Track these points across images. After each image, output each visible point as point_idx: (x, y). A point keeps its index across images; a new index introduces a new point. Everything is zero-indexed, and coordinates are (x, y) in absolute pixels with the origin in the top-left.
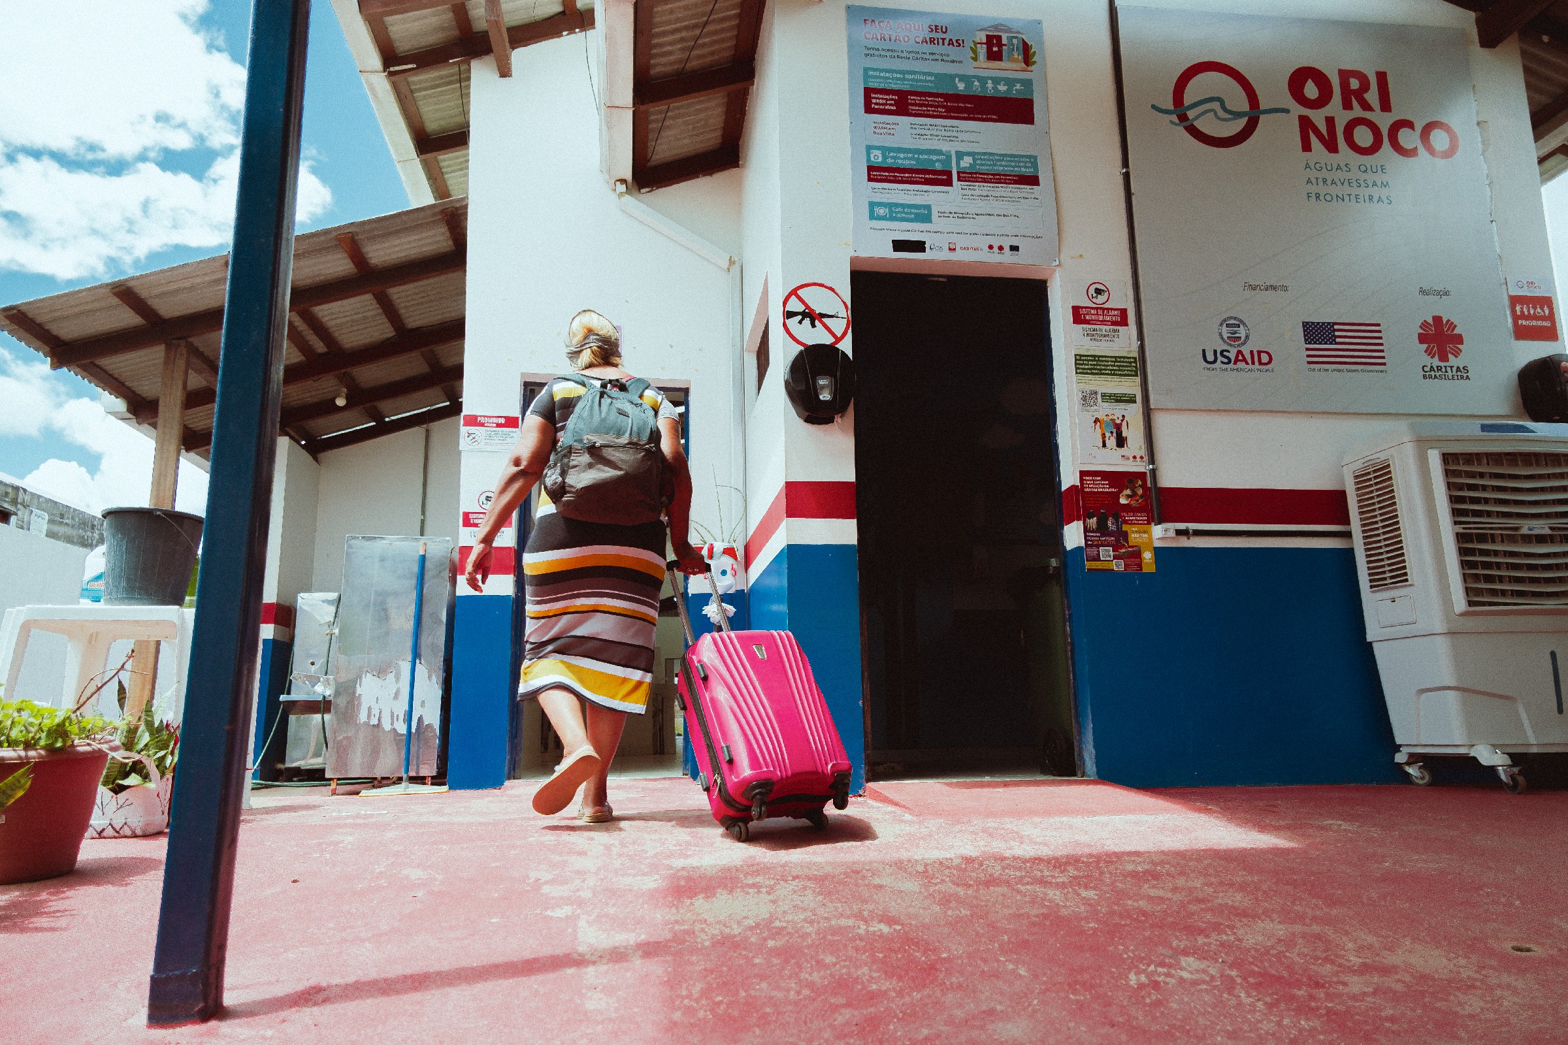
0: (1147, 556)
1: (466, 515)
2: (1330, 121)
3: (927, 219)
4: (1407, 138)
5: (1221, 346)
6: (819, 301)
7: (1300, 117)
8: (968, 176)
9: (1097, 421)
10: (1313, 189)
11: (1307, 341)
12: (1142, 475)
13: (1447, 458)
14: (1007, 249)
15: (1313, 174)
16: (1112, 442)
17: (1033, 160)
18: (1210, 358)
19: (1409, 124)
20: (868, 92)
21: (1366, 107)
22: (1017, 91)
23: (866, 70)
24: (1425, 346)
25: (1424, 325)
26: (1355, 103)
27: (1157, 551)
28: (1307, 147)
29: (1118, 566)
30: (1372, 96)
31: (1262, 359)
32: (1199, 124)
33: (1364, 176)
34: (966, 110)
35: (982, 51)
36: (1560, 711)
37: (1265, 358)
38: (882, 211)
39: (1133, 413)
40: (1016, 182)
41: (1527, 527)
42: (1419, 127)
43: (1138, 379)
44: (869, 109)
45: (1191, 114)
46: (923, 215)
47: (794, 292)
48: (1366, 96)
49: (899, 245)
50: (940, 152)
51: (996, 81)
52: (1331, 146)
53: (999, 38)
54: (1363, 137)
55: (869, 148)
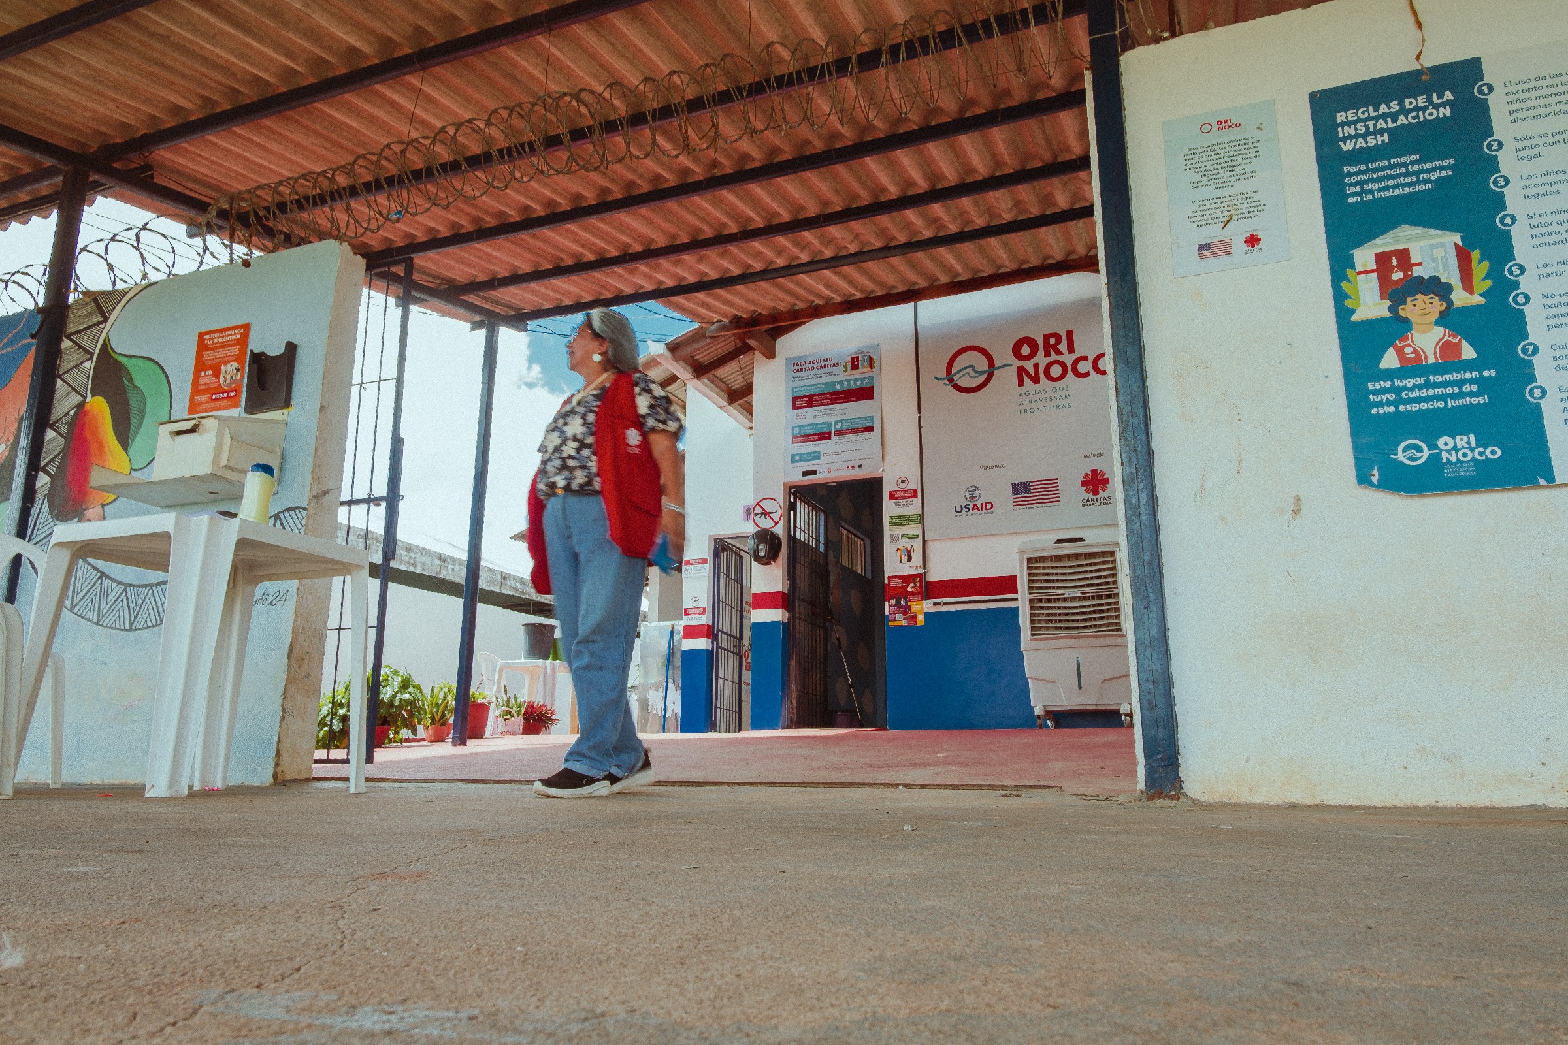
0: (921, 617)
1: (686, 610)
2: (1036, 366)
3: (818, 458)
4: (1083, 367)
5: (964, 503)
6: (768, 506)
7: (1019, 367)
8: (837, 433)
9: (898, 549)
10: (1023, 407)
11: (1014, 493)
12: (919, 576)
13: (1029, 560)
14: (856, 467)
15: (1022, 399)
16: (905, 559)
17: (872, 418)
18: (959, 509)
19: (1086, 358)
20: (795, 399)
21: (1059, 353)
22: (866, 383)
23: (793, 389)
24: (1085, 488)
25: (1086, 475)
26: (1052, 351)
27: (926, 614)
28: (1021, 383)
29: (905, 623)
30: (1063, 347)
31: (988, 506)
32: (960, 383)
33: (1056, 394)
34: (840, 398)
35: (849, 366)
36: (1080, 687)
37: (989, 506)
38: (797, 458)
39: (917, 544)
40: (862, 432)
41: (1068, 593)
42: (1091, 360)
43: (920, 526)
44: (795, 407)
45: (955, 378)
46: (816, 456)
47: (758, 504)
48: (1059, 347)
49: (805, 474)
50: (825, 423)
51: (856, 380)
52: (1036, 380)
53: (858, 358)
54: (1056, 371)
55: (793, 427)
